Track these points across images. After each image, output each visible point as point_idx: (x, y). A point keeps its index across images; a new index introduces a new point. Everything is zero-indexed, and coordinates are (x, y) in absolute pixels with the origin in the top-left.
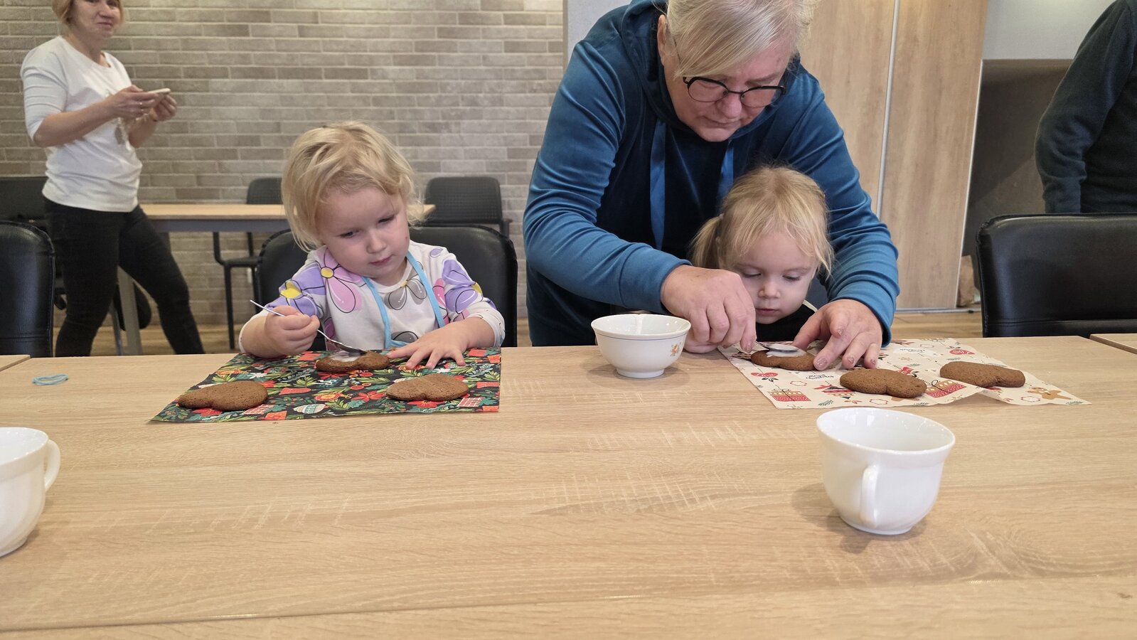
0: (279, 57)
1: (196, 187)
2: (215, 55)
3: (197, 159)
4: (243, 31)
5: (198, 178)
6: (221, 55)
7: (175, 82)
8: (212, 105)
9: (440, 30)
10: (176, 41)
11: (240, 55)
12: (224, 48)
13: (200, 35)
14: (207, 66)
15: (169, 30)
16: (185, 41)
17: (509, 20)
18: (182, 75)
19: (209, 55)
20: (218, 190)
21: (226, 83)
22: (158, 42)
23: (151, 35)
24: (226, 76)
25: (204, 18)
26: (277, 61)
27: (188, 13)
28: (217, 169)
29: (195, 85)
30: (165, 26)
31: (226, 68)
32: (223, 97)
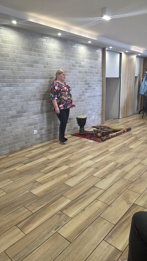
0: (40, 73)
4: (32, 66)
5: (22, 107)
6: (27, 72)
9: (69, 68)
10: (16, 68)
11: (32, 73)
12: (28, 70)
15: (15, 64)
16: (19, 68)
17: (79, 66)
21: (28, 80)
22: (12, 68)
25: (23, 62)
26: (40, 75)
27: (19, 60)
29: (21, 81)
30: (14, 63)
31: (28, 76)
32: (28, 84)
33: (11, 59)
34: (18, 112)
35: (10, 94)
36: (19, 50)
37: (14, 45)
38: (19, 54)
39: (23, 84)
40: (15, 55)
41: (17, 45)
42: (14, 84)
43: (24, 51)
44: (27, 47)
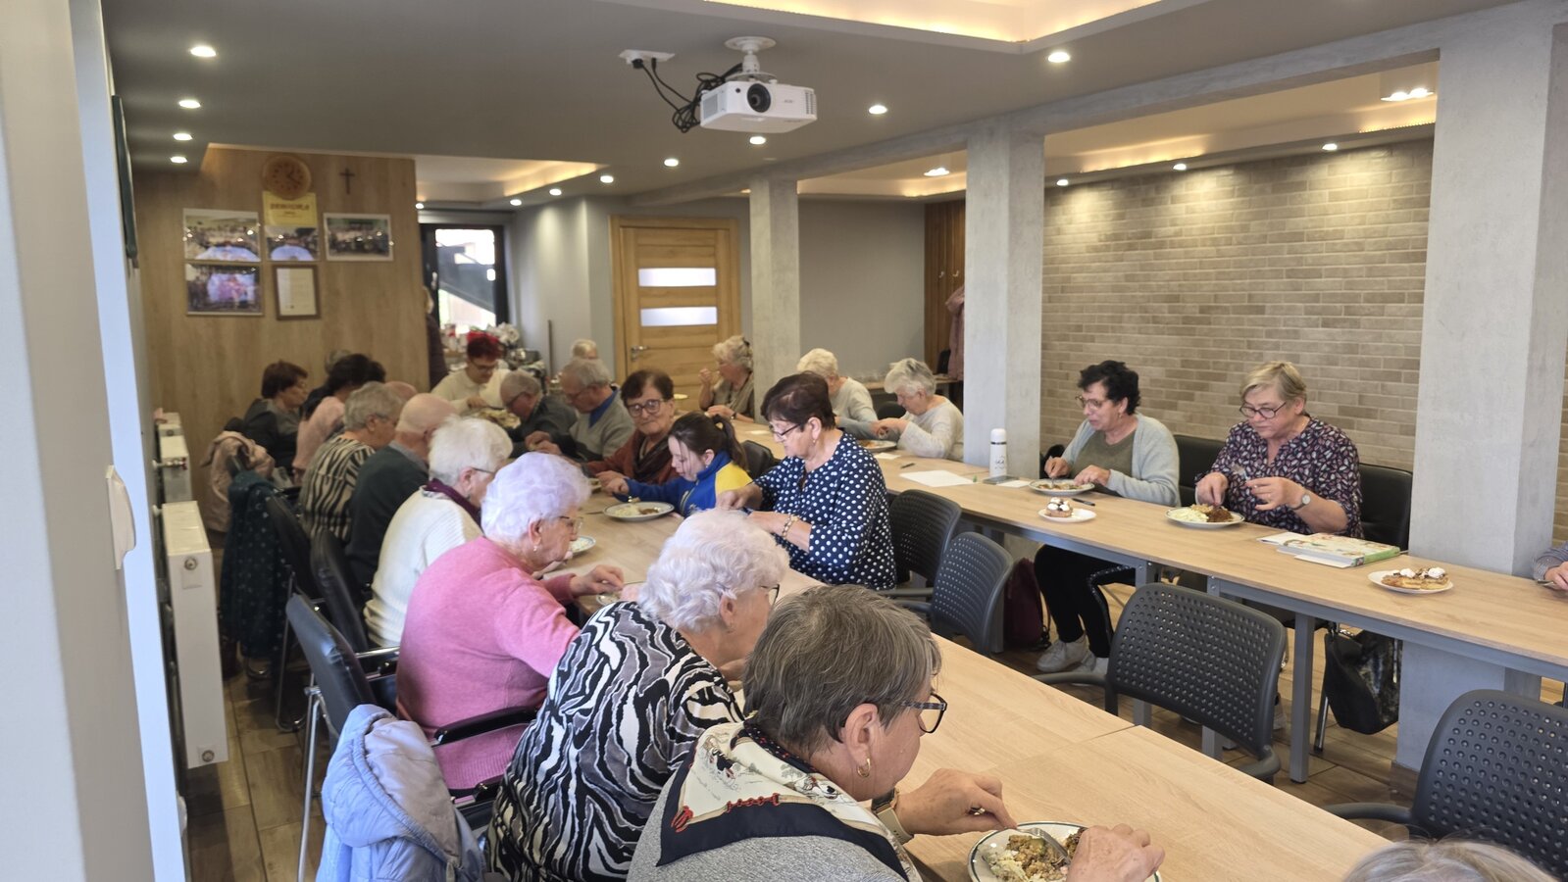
1: (1357, 406)
2: (1395, 281)
3: (1362, 379)
5: (1360, 396)
6: (1400, 280)
7: (1354, 307)
8: (1384, 329)
10: (1360, 269)
13: (1384, 262)
14: (1386, 291)
15: (1357, 259)
16: (1370, 269)
18: (1362, 300)
19: (1389, 281)
20: (1376, 411)
21: (1401, 308)
23: (1341, 264)
24: (1402, 301)
25: (1390, 246)
27: (1376, 243)
28: (1379, 390)
29: (1372, 310)
30: (1355, 256)
31: (1403, 294)
32: (1396, 322)
34: (1343, 410)
35: (1327, 349)
36: (1380, 210)
37: (1367, 197)
38: (1380, 223)
39: (1377, 321)
40: (1365, 230)
41: (1378, 197)
42: (1345, 321)
43: (1401, 211)
44: (1414, 196)
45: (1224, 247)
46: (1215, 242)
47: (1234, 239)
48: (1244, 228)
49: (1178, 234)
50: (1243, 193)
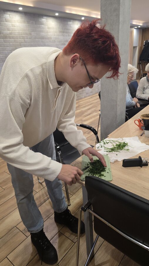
33: (52, 41)
37: (54, 29)
40: (55, 37)
45: (26, 39)
46: (23, 38)
47: (28, 37)
48: (30, 34)
49: (11, 34)
50: (28, 22)
